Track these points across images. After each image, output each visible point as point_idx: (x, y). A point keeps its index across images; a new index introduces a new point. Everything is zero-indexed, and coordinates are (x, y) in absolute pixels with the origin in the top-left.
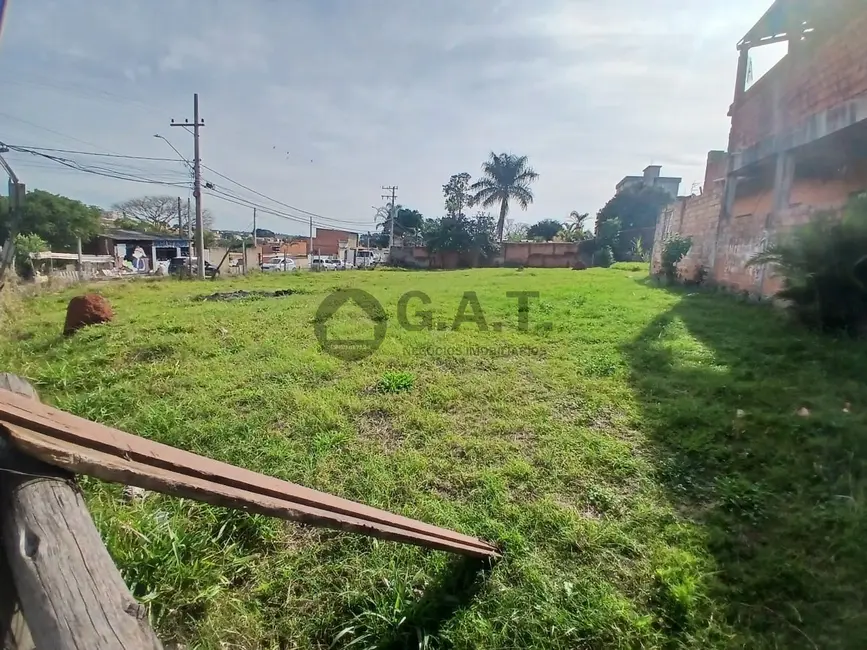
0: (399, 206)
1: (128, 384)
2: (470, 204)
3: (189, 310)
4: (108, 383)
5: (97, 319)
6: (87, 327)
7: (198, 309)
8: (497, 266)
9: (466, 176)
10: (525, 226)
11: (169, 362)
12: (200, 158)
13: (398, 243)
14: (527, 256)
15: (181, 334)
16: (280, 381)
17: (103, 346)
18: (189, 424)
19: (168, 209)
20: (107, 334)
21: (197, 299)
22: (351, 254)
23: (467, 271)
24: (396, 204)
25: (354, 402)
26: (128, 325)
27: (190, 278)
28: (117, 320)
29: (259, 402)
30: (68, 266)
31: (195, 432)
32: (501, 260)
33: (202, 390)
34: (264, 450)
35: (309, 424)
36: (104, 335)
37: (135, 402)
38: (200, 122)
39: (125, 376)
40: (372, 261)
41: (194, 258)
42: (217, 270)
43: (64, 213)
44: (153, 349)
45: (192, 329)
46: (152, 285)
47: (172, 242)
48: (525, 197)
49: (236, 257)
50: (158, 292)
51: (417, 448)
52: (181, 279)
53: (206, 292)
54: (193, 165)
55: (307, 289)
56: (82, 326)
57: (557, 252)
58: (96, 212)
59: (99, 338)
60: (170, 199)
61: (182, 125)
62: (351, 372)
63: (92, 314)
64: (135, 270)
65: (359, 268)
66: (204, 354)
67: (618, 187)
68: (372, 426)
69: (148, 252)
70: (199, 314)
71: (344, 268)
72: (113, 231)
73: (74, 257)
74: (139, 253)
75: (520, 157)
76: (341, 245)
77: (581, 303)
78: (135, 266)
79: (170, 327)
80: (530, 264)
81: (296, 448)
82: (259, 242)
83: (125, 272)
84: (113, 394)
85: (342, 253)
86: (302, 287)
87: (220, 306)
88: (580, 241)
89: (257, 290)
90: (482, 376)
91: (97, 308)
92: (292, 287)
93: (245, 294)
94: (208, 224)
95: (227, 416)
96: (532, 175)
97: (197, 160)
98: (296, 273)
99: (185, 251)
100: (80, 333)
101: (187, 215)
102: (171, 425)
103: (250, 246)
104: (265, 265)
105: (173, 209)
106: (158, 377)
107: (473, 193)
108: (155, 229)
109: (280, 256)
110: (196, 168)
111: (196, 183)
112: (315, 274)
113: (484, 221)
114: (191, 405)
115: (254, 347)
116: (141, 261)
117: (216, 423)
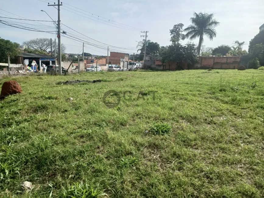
0: (148, 41)
1: (26, 124)
2: (183, 38)
3: (55, 89)
4: (18, 123)
5: (15, 92)
6: (10, 96)
7: (59, 88)
8: (197, 68)
9: (181, 25)
10: (211, 49)
11: (46, 113)
12: (60, 20)
13: (147, 58)
14: (213, 63)
15: (52, 100)
16: (100, 126)
17: (16, 105)
18: (55, 148)
19: (46, 44)
20: (19, 99)
21: (59, 83)
22: (126, 63)
23: (183, 71)
24: (147, 39)
25: (139, 139)
26: (28, 95)
27: (55, 75)
28: (23, 93)
29: (90, 137)
30: (4, 69)
31: (58, 152)
32: (199, 66)
33: (61, 129)
34: (94, 165)
35: (117, 151)
36: (18, 99)
37: (29, 134)
38: (60, 4)
39: (25, 120)
40: (135, 67)
41: (57, 66)
42: (67, 71)
43: (3, 45)
44: (39, 107)
45: (57, 98)
46: (39, 77)
47: (48, 58)
48: (212, 34)
49: (75, 65)
50: (42, 81)
51: (179, 170)
52: (51, 75)
53: (62, 81)
54: (57, 23)
55: (108, 80)
56: (8, 95)
57: (229, 61)
58: (17, 45)
59: (15, 101)
60: (47, 39)
61: (53, 5)
62: (135, 122)
63: (12, 90)
64: (32, 71)
65: (130, 70)
66: (62, 110)
67: (260, 28)
68: (150, 154)
69: (38, 63)
70: (60, 91)
71: (123, 70)
72: (24, 54)
73: (6, 65)
74: (34, 63)
75: (209, 14)
76: (121, 60)
77: (254, 87)
78: (32, 69)
79: (47, 96)
80: (214, 67)
81: (111, 165)
82: (85, 59)
83: (28, 71)
84: (19, 129)
85: (122, 64)
86: (105, 79)
87: (69, 87)
88: (241, 56)
89: (85, 80)
90: (208, 127)
91: (15, 87)
92: (100, 79)
93: (80, 81)
94: (63, 51)
95: (73, 144)
96: (216, 23)
97: (59, 21)
98: (102, 72)
99: (54, 62)
100: (7, 99)
101: (55, 46)
102: (46, 147)
103: (81, 60)
104: (88, 69)
105: (48, 44)
106: (41, 121)
107: (185, 33)
108: (41, 53)
109: (94, 65)
110: (59, 24)
111: (59, 32)
112: (110, 73)
113: (191, 47)
114: (56, 137)
115: (86, 107)
116: (35, 67)
117: (69, 148)
